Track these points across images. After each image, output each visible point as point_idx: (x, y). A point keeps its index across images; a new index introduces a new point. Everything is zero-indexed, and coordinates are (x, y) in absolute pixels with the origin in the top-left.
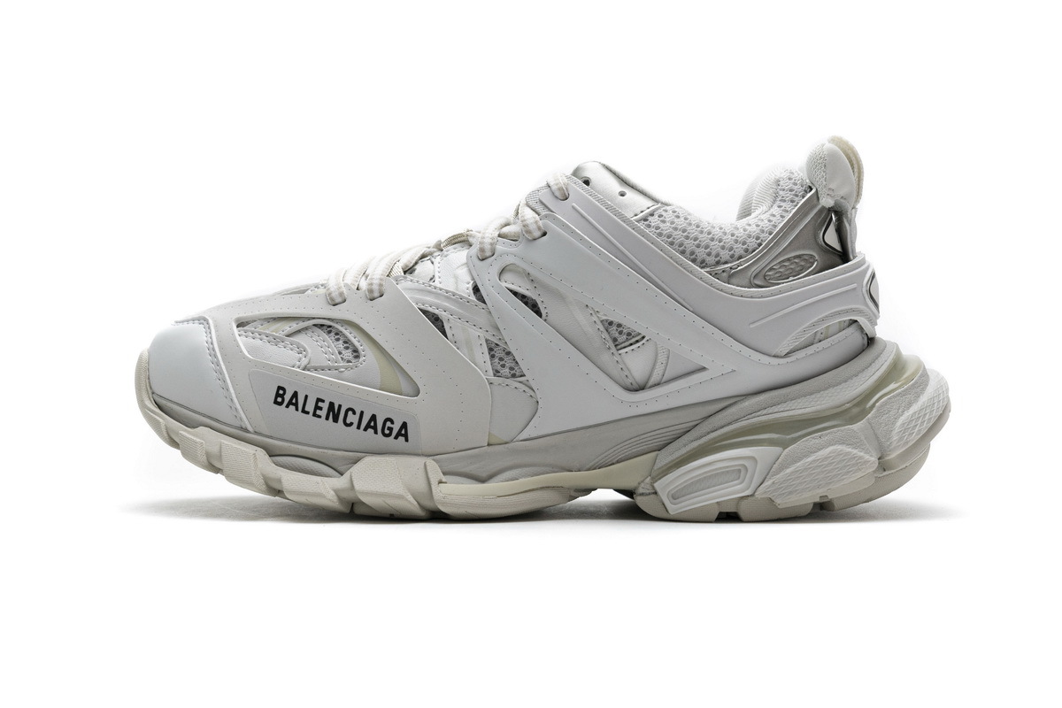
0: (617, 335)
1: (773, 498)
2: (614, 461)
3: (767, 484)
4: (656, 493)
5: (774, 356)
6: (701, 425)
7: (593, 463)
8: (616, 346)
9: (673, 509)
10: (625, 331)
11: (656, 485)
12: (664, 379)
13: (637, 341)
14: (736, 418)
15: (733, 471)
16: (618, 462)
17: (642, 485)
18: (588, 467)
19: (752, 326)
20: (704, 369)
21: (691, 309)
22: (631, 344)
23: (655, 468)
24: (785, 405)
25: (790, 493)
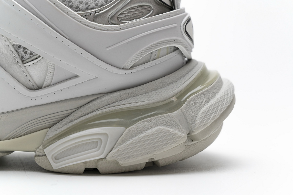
0: (23, 54)
1: (118, 161)
2: (22, 134)
3: (114, 151)
4: (45, 155)
5: (123, 69)
6: (75, 112)
7: (8, 135)
8: (23, 61)
9: (55, 166)
10: (28, 52)
11: (45, 150)
12: (52, 83)
13: (36, 58)
14: (96, 108)
15: (93, 142)
16: (24, 135)
17: (38, 150)
18: (5, 138)
19: (108, 49)
20: (77, 76)
21: (68, 38)
22: (33, 60)
23: (45, 139)
24: (129, 100)
25: (129, 157)
